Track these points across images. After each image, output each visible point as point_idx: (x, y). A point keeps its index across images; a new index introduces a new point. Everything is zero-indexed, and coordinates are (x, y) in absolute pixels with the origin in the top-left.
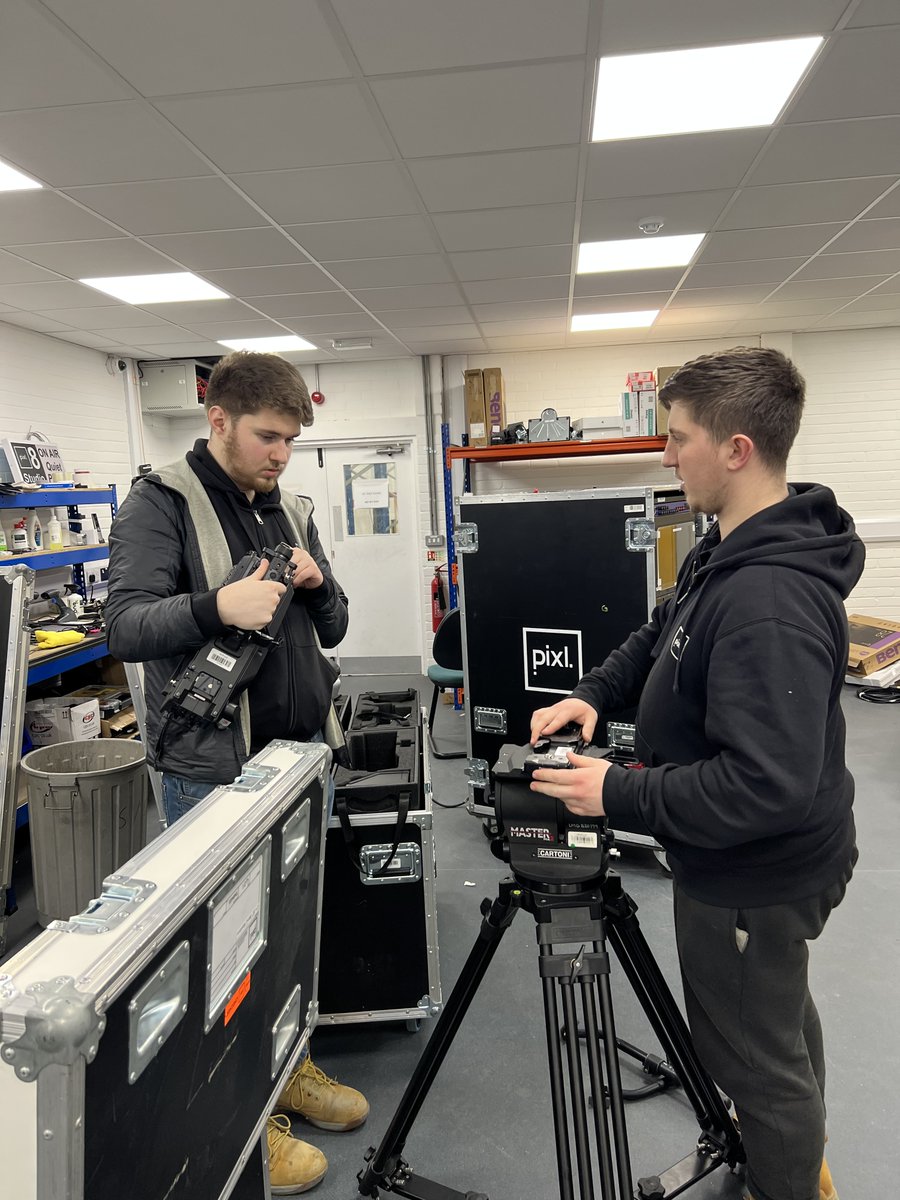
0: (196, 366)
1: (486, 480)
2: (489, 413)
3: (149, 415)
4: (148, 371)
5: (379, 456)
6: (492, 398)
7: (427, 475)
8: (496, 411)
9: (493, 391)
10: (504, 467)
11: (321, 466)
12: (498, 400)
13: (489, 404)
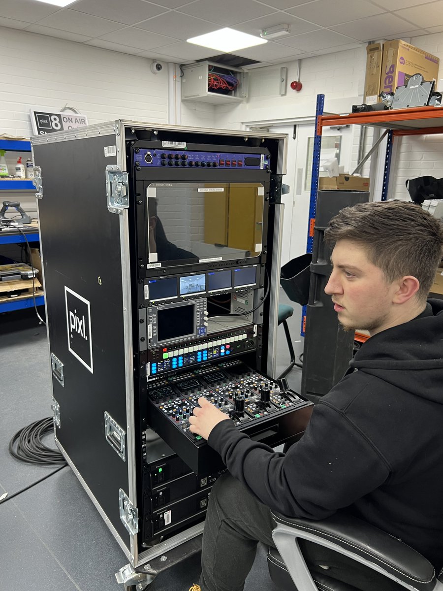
0: (209, 66)
1: (409, 151)
2: (383, 85)
3: (185, 101)
4: (187, 72)
5: (332, 130)
6: (388, 70)
7: (358, 146)
8: (390, 82)
9: (389, 64)
10: (427, 141)
11: (294, 138)
12: (392, 72)
13: (384, 76)
